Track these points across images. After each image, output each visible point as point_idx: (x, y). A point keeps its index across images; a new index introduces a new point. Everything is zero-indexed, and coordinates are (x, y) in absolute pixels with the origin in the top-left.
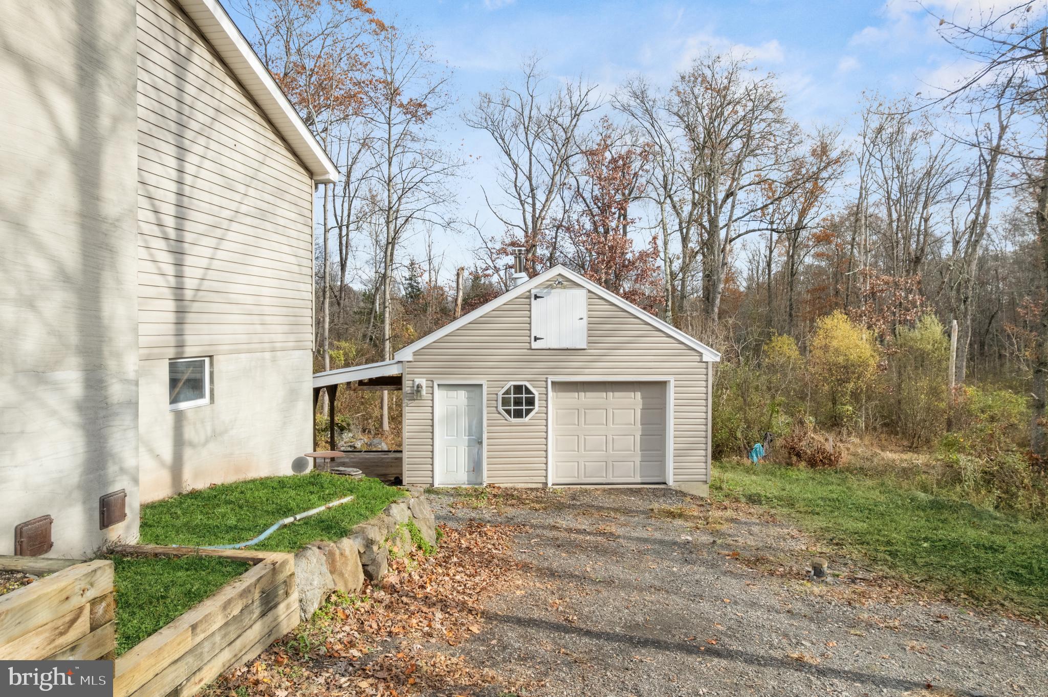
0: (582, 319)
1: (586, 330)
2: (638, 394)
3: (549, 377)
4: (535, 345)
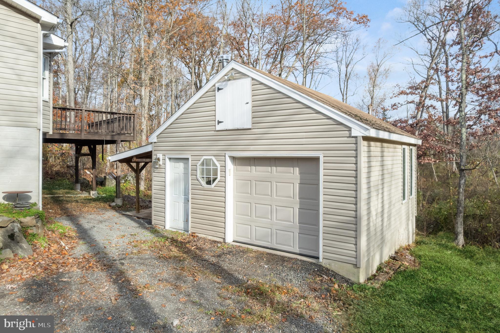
0: (247, 103)
1: (251, 112)
2: (297, 170)
3: (227, 152)
4: (219, 127)
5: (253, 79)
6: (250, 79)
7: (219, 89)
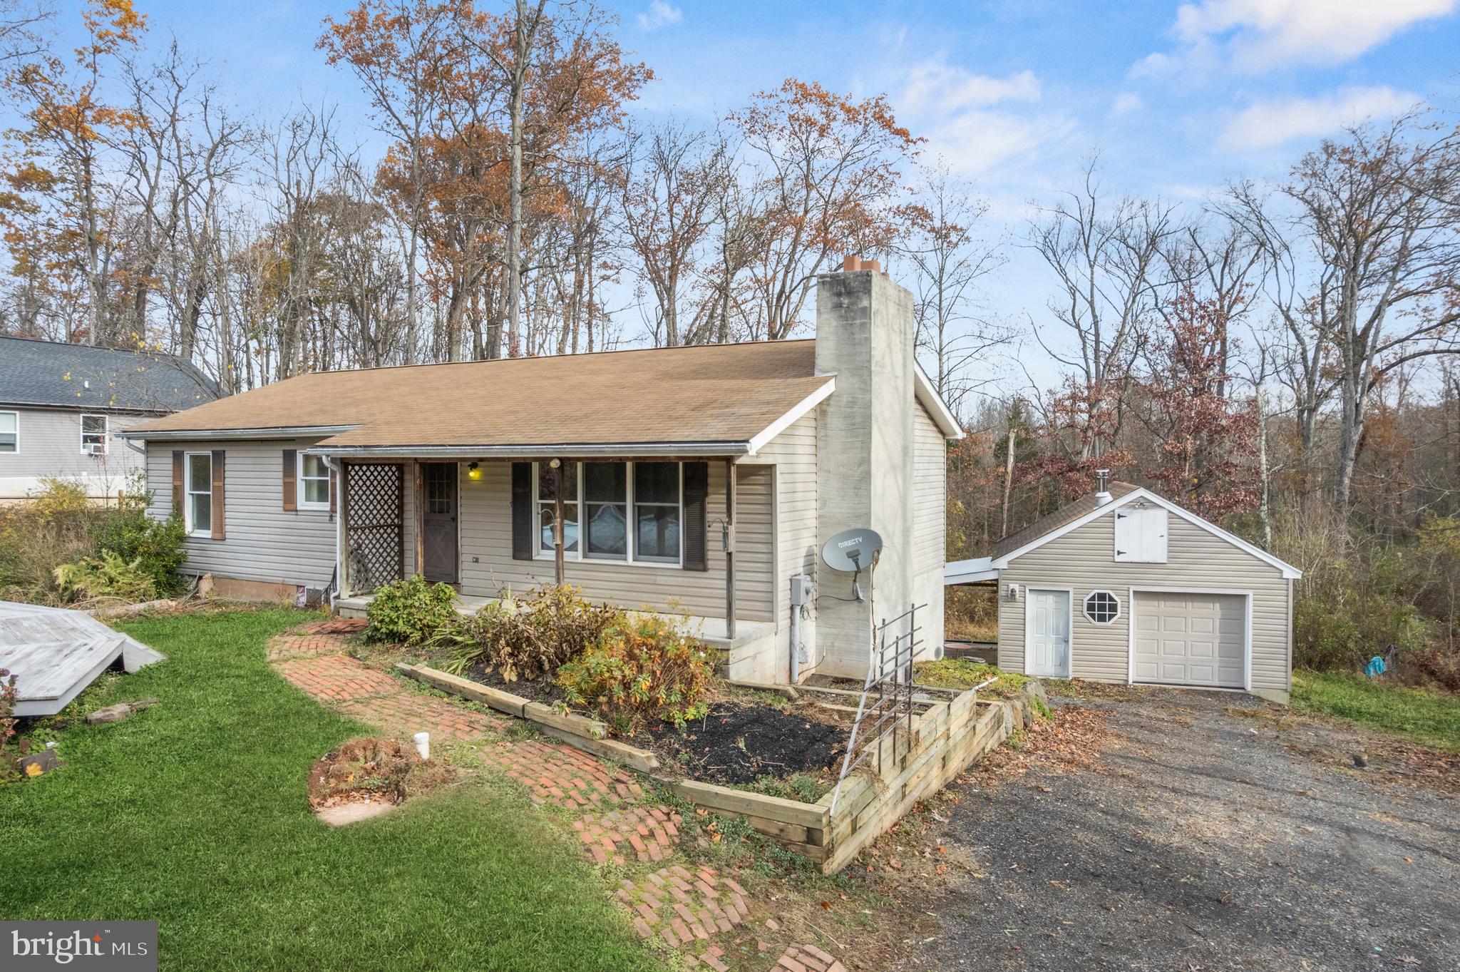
0: (1162, 535)
1: (1166, 547)
2: (1217, 606)
3: (1131, 587)
4: (1118, 558)
5: (1170, 512)
6: (1166, 512)
7: (1119, 516)
